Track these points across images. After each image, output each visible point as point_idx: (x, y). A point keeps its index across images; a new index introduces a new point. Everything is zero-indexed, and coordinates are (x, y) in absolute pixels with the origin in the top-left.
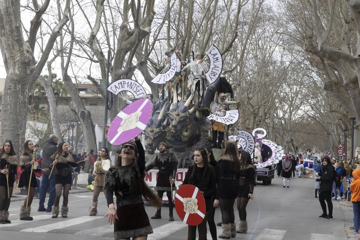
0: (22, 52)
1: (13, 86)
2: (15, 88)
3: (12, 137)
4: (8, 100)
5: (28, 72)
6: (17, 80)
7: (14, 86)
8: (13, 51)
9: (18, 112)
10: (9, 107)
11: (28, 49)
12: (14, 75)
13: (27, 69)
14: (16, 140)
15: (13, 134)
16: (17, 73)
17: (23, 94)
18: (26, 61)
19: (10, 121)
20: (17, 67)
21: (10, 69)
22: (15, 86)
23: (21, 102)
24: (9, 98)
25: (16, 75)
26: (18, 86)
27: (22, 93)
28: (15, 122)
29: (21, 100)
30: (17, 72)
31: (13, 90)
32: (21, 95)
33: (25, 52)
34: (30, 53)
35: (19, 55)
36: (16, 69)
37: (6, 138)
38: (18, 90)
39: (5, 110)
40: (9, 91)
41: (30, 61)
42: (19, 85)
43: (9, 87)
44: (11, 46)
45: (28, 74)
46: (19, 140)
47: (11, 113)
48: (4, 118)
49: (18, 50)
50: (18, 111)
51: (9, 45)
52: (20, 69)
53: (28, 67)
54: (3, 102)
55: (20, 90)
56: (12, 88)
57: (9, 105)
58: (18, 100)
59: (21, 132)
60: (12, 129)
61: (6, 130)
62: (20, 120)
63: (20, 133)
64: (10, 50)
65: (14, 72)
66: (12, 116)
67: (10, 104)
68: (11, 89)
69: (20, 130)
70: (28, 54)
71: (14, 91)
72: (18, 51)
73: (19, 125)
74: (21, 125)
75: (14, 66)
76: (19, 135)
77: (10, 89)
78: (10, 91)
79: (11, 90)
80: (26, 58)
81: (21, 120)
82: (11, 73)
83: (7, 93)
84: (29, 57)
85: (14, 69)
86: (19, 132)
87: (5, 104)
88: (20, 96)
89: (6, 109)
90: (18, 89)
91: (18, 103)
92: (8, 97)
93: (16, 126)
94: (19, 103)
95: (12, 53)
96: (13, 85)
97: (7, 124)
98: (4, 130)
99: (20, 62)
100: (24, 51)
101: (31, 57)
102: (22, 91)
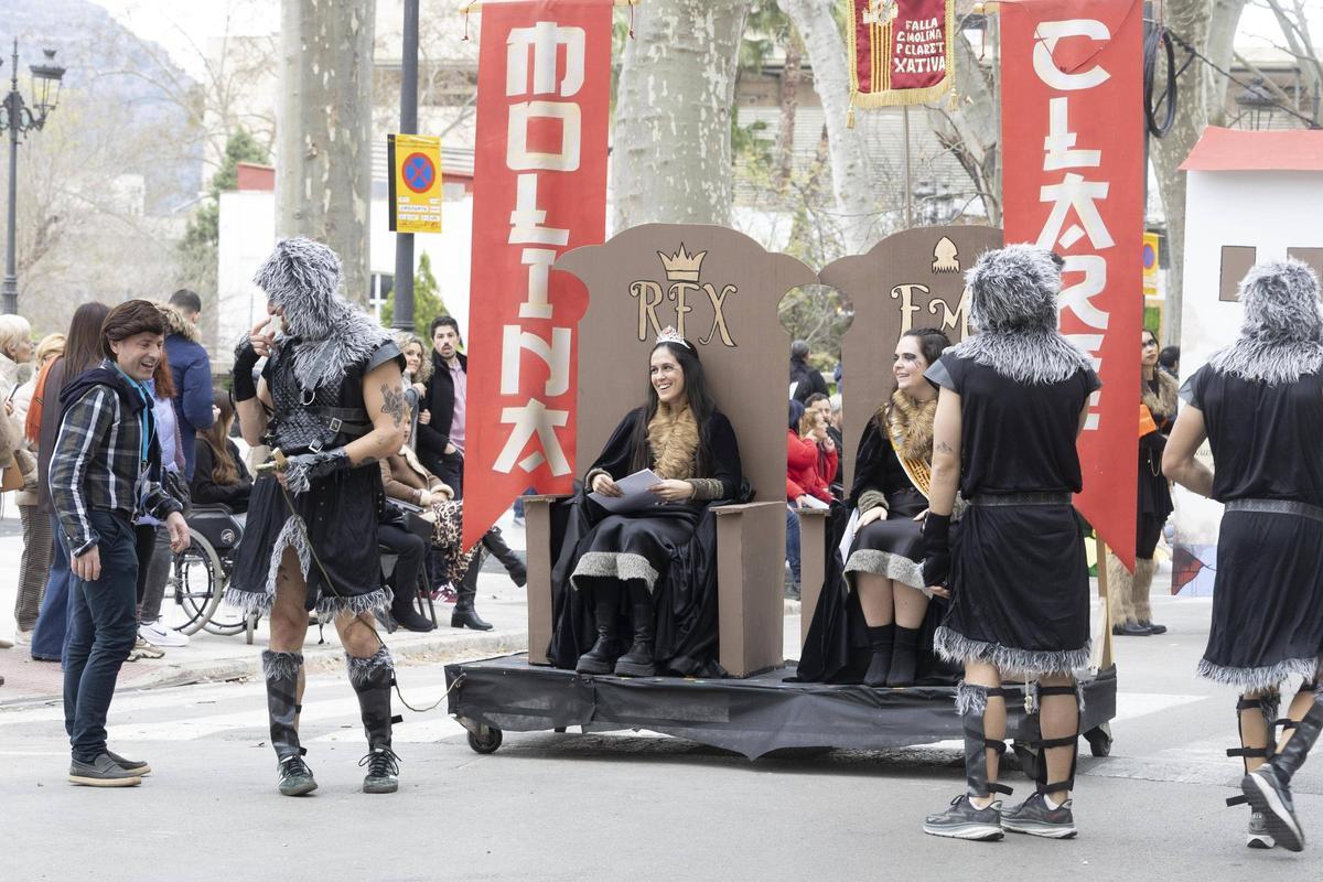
1: (674, 21)
2: (687, 36)
4: (652, 97)
7: (680, 22)
9: (705, 161)
10: (656, 135)
19: (661, 208)
22: (687, 23)
23: (715, 105)
24: (658, 88)
26: (699, 22)
27: (719, 58)
28: (690, 210)
29: (718, 98)
31: (674, 42)
32: (719, 69)
38: (701, 42)
39: (633, 147)
40: (652, 52)
42: (704, 15)
43: (653, 30)
47: (666, 163)
48: (631, 193)
50: (703, 155)
54: (626, 106)
55: (712, 46)
56: (669, 32)
57: (656, 123)
58: (704, 96)
62: (713, 201)
66: (671, 180)
67: (660, 118)
68: (665, 37)
71: (682, 51)
77: (658, 37)
78: (659, 49)
79: (662, 45)
81: (718, 202)
83: (646, 59)
87: (635, 120)
88: (711, 73)
89: (643, 146)
90: (700, 35)
91: (704, 115)
92: (651, 79)
94: (709, 109)
96: (676, 18)
102: (719, 48)
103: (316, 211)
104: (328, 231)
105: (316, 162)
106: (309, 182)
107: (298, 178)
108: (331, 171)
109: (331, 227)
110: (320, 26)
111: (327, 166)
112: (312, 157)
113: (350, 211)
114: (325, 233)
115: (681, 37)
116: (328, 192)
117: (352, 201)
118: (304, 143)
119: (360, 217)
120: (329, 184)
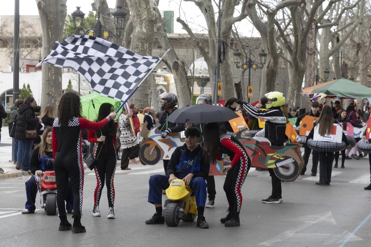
0: (148, 10)
1: (140, 44)
2: (143, 47)
3: (142, 97)
5: (155, 30)
6: (144, 39)
7: (141, 45)
8: (140, 9)
11: (155, 7)
12: (141, 33)
13: (154, 27)
14: (145, 100)
15: (142, 94)
16: (144, 32)
17: (151, 52)
18: (154, 19)
20: (144, 25)
21: (137, 27)
22: (143, 45)
25: (144, 33)
26: (145, 45)
27: (149, 52)
30: (144, 30)
31: (140, 49)
33: (152, 10)
34: (156, 10)
35: (146, 13)
36: (143, 27)
37: (136, 98)
38: (146, 48)
41: (157, 19)
42: (146, 43)
43: (136, 46)
44: (138, 4)
45: (155, 32)
46: (148, 100)
49: (145, 7)
51: (136, 3)
52: (147, 27)
53: (155, 25)
55: (148, 49)
56: (139, 47)
59: (149, 91)
60: (141, 88)
63: (149, 93)
64: (137, 8)
65: (141, 30)
68: (138, 48)
69: (149, 90)
70: (154, 11)
71: (142, 50)
72: (145, 9)
73: (147, 84)
74: (150, 85)
75: (141, 24)
76: (148, 95)
77: (137, 48)
78: (137, 50)
79: (138, 49)
80: (153, 15)
82: (138, 32)
84: (156, 15)
85: (141, 28)
86: (147, 92)
90: (145, 47)
93: (145, 85)
95: (139, 11)
96: (141, 44)
99: (147, 20)
100: (150, 8)
101: (157, 15)
102: (149, 50)
103: (51, 80)
104: (54, 84)
105: (51, 70)
106: (50, 74)
107: (47, 73)
108: (54, 71)
109: (54, 83)
110: (51, 41)
111: (53, 70)
112: (50, 69)
113: (58, 80)
114: (53, 84)
115: (142, 48)
116: (54, 76)
117: (59, 78)
118: (48, 66)
119: (60, 81)
120: (54, 74)
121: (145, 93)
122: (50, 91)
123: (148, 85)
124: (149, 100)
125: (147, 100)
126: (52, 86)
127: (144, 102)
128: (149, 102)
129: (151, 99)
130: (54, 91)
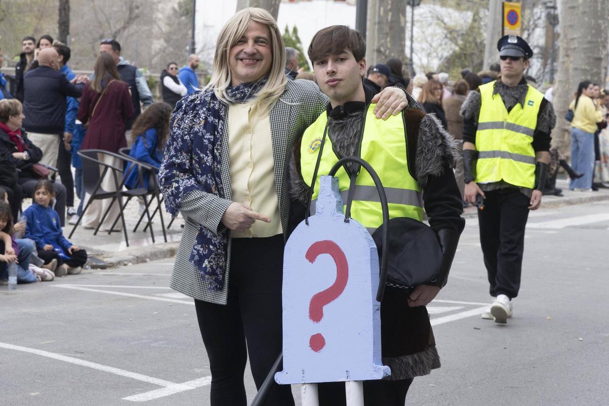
3: (588, 64)
14: (595, 70)
15: (589, 57)
19: (582, 30)
28: (594, 31)
37: (575, 66)
47: (584, 12)
50: (599, 9)
59: (604, 53)
60: (588, 46)
61: (575, 49)
63: (603, 57)
66: (586, 19)
73: (601, 37)
76: (600, 59)
86: (600, 53)
93: (595, 40)
97: (575, 36)
98: (570, 49)
103: (385, 21)
104: (390, 30)
106: (382, 9)
107: (377, 7)
108: (391, 4)
109: (391, 28)
113: (398, 22)
114: (388, 31)
116: (390, 13)
117: (399, 18)
119: (403, 24)
120: (391, 10)
121: (596, 56)
122: (382, 45)
123: (603, 39)
124: (603, 71)
125: (599, 71)
126: (387, 34)
127: (592, 75)
128: (603, 76)
129: (606, 68)
130: (389, 45)
